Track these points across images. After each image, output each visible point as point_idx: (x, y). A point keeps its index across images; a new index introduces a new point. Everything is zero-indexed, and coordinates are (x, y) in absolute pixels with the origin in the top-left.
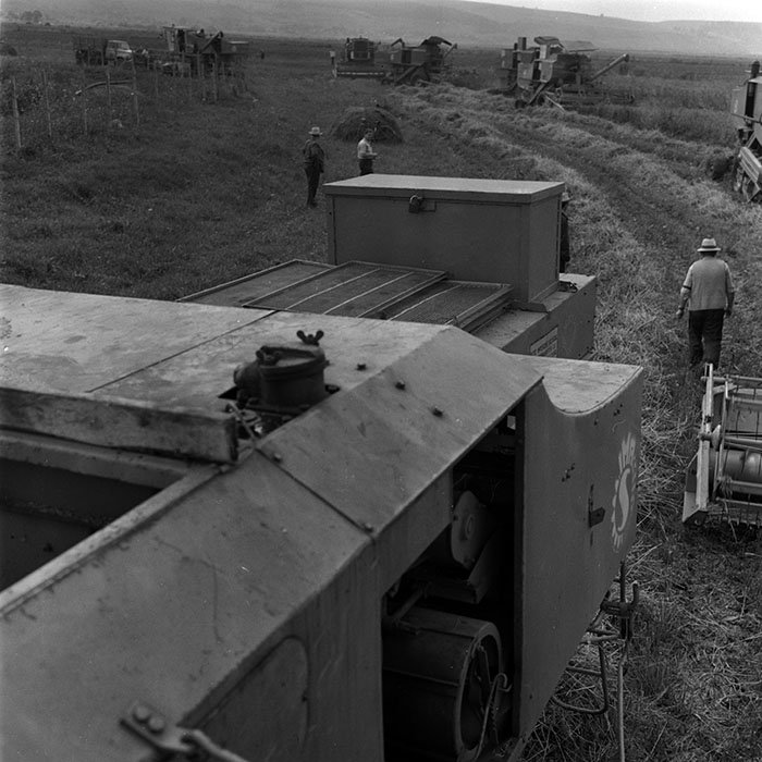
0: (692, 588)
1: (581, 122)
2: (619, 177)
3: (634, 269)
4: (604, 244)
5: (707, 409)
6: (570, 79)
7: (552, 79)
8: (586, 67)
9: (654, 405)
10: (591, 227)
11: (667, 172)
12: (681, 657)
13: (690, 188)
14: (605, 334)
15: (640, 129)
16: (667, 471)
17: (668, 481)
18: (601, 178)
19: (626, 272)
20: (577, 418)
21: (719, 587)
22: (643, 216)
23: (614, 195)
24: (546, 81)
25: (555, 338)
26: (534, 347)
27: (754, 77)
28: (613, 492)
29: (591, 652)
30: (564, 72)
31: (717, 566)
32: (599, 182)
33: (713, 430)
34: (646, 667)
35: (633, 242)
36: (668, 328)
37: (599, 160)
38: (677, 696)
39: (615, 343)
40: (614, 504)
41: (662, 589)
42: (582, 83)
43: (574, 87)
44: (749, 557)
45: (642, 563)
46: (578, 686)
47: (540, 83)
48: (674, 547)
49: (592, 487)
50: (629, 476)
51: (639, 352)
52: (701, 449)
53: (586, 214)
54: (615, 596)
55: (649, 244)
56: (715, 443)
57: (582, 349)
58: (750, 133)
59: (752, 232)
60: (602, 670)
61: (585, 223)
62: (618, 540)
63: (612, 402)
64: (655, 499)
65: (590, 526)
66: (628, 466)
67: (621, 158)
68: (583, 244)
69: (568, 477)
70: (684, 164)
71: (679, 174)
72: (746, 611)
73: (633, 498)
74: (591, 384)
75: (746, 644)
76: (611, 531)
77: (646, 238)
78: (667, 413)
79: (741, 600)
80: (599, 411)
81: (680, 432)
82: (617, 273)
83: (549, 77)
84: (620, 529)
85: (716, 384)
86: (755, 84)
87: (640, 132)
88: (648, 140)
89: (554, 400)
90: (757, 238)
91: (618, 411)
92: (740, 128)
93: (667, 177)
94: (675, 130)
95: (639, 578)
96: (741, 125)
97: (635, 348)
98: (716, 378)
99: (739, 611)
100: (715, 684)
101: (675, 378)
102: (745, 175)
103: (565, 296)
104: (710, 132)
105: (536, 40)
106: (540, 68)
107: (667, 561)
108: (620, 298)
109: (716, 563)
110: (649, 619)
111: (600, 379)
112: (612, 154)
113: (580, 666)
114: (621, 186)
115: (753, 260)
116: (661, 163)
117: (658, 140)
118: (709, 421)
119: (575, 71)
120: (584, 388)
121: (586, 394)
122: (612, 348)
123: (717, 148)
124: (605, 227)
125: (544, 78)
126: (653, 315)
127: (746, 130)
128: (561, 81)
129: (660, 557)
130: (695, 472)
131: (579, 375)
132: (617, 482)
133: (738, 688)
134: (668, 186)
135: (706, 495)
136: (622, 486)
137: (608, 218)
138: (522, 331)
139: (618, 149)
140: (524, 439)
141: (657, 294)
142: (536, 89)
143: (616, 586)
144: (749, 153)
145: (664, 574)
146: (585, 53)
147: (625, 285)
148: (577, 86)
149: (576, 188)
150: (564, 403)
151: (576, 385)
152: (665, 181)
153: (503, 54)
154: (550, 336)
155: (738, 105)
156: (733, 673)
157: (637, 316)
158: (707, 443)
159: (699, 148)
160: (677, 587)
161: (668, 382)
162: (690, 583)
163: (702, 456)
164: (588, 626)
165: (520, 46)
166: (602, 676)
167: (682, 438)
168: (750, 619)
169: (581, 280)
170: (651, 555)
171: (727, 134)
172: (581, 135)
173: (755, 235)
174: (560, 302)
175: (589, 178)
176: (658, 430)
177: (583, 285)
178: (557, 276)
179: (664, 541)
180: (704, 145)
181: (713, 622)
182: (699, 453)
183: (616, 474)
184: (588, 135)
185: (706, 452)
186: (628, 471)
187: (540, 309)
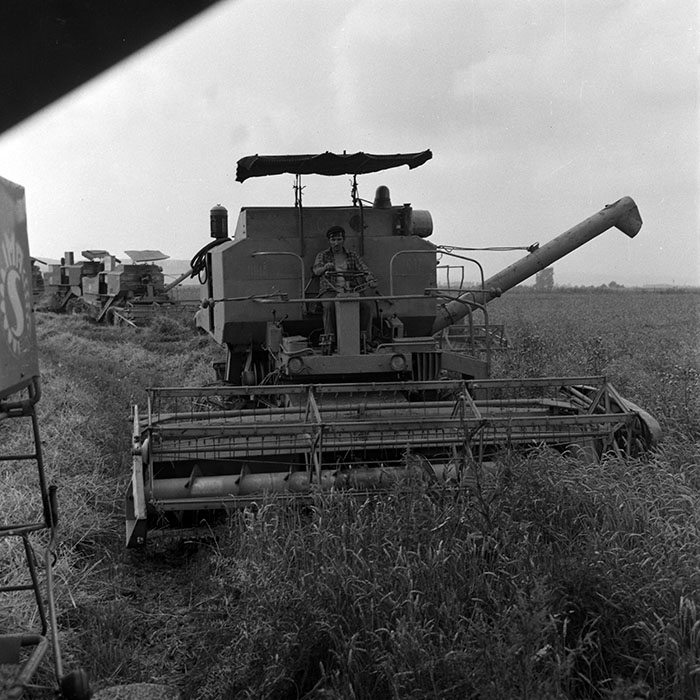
6: (142, 291)
7: (121, 292)
8: (158, 278)
24: (115, 295)
30: (134, 284)
42: (155, 295)
43: (146, 299)
47: (108, 298)
83: (117, 290)
105: (84, 254)
106: (106, 281)
119: (146, 282)
125: (112, 291)
128: (130, 294)
142: (104, 304)
148: (150, 297)
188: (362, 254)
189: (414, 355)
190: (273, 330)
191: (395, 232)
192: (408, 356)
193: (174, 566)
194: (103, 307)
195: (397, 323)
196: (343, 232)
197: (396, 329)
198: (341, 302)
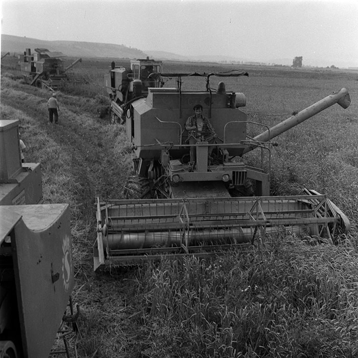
0: (102, 301)
3: (57, 156)
4: (41, 146)
5: (99, 218)
6: (54, 72)
7: (43, 72)
8: (61, 65)
9: (74, 219)
10: (33, 138)
11: (66, 110)
12: (101, 333)
13: (78, 117)
14: (47, 188)
16: (85, 249)
17: (85, 253)
18: (35, 114)
19: (53, 158)
20: (41, 233)
22: (58, 131)
23: (42, 122)
24: (40, 73)
25: (23, 195)
26: (14, 201)
27: (113, 69)
28: (62, 264)
29: (60, 342)
30: (50, 68)
31: (112, 288)
32: (35, 116)
33: (102, 227)
34: (86, 342)
35: (54, 143)
36: (76, 182)
37: (33, 106)
38: (102, 352)
39: (52, 192)
41: (89, 304)
42: (60, 74)
43: (56, 76)
44: (125, 281)
45: (78, 294)
47: (36, 74)
48: (92, 283)
49: (52, 264)
50: (68, 255)
52: (98, 236)
53: (31, 132)
54: (68, 312)
55: (62, 145)
56: (104, 233)
57: (37, 199)
58: (115, 96)
59: (108, 135)
60: (66, 349)
61: (30, 136)
62: (67, 286)
63: (56, 222)
64: (81, 263)
65: (53, 282)
66: (67, 251)
68: (30, 146)
69: (40, 261)
70: (74, 106)
71: (72, 111)
72: (127, 305)
74: (45, 215)
75: (129, 320)
76: (63, 283)
77: (61, 141)
78: (81, 222)
79: (124, 301)
80: (51, 227)
81: (88, 229)
82: (48, 159)
83: (41, 71)
84: (67, 281)
85: (101, 206)
86: (114, 72)
89: (28, 226)
90: (110, 138)
91: (60, 226)
92: (110, 93)
93: (66, 112)
94: (68, 91)
95: (78, 301)
97: (62, 194)
98: (101, 203)
99: (124, 306)
100: (118, 342)
101: (82, 205)
102: (115, 115)
103: (26, 174)
104: (83, 92)
106: (35, 66)
107: (90, 290)
108: (52, 171)
109: (111, 286)
110: (85, 319)
111: (49, 212)
112: (39, 103)
113: (55, 350)
115: (110, 148)
116: (63, 106)
118: (100, 223)
119: (56, 67)
120: (42, 218)
121: (43, 220)
122: (51, 195)
123: (88, 99)
124: (40, 138)
125: (38, 71)
126: (68, 177)
127: (113, 94)
128: (48, 73)
129: (86, 289)
130: (97, 247)
131: (38, 212)
132: (63, 259)
133: (128, 341)
134: (68, 117)
135: (103, 257)
136: (65, 261)
137: (41, 133)
138: (7, 194)
140: (16, 247)
141: (69, 167)
142: (34, 77)
143: (68, 308)
144: (116, 104)
145: (88, 297)
146: (59, 58)
147: (53, 164)
148: (58, 75)
149: (23, 120)
150: (33, 227)
151: (38, 217)
152: (66, 114)
153: (19, 57)
154: (21, 194)
155: (108, 83)
156: (125, 335)
157: (61, 178)
158: (101, 233)
159: (80, 99)
160: (96, 301)
161: (80, 208)
162: (101, 298)
163: (99, 239)
164: (58, 330)
165: (28, 52)
166: (67, 352)
167: (89, 232)
168: (130, 308)
169: (33, 166)
170: (82, 290)
171: (91, 93)
172: (23, 94)
174: (24, 177)
175: (29, 114)
176: (78, 230)
177: (34, 168)
178: (21, 165)
179: (87, 281)
180: (82, 97)
181: (113, 314)
182: (98, 238)
183: (62, 255)
184: (26, 94)
185: (101, 237)
186: (67, 253)
187: (15, 182)
188: (210, 117)
189: (234, 172)
190: (165, 156)
191: (227, 107)
192: (231, 175)
194: (33, 78)
195: (226, 152)
196: (202, 107)
197: (225, 156)
198: (199, 146)
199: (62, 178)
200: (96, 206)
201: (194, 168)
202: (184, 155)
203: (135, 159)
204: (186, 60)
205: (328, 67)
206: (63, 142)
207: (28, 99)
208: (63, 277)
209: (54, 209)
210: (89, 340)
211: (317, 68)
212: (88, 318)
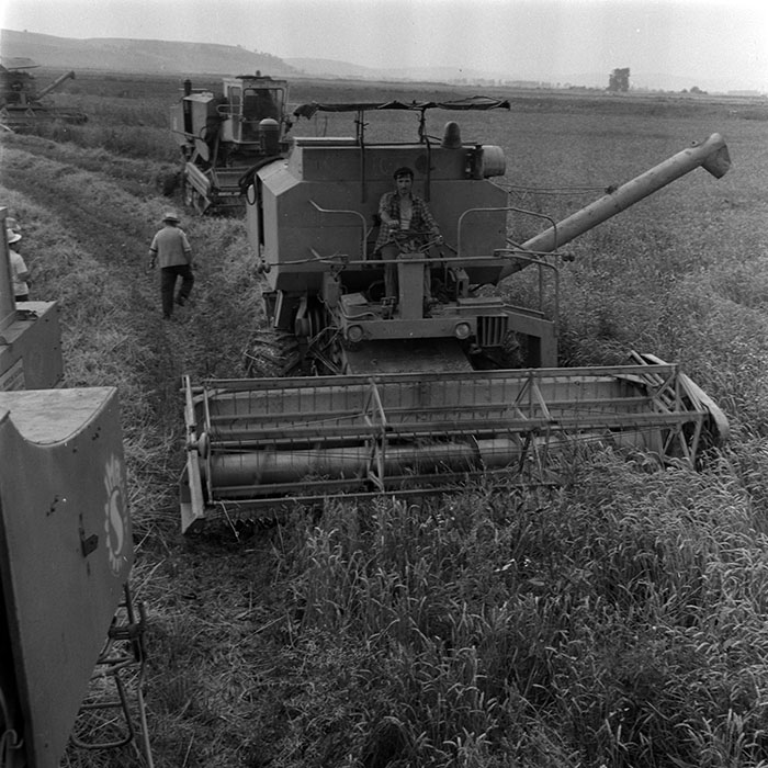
0: (201, 596)
1: (21, 142)
2: (68, 197)
3: (99, 290)
4: (63, 267)
5: (190, 420)
9: (138, 424)
10: (47, 251)
11: (117, 191)
12: (200, 665)
13: (143, 205)
14: (78, 359)
15: (84, 148)
16: (161, 487)
17: (162, 496)
18: (50, 200)
19: (91, 294)
20: (54, 449)
21: (226, 588)
22: (101, 237)
23: (67, 217)
25: (21, 370)
27: (188, 94)
28: (104, 517)
29: (107, 683)
31: (221, 568)
32: (49, 203)
33: (198, 439)
34: (167, 684)
35: (93, 262)
36: (141, 345)
37: (46, 181)
38: (201, 704)
39: (89, 368)
40: (107, 529)
41: (172, 603)
44: (250, 553)
45: (149, 583)
46: (101, 722)
48: (178, 560)
49: (81, 516)
50: (119, 498)
51: (115, 372)
52: (190, 458)
53: (40, 238)
55: (110, 264)
56: (202, 451)
57: (52, 377)
58: (193, 149)
59: (209, 244)
60: (122, 699)
61: (40, 247)
62: (116, 564)
63: (89, 427)
64: (153, 517)
65: (85, 555)
66: (116, 488)
67: (69, 178)
68: (41, 269)
69: (53, 510)
70: (134, 181)
71: (131, 192)
72: (254, 605)
73: (126, 519)
74: (65, 412)
75: (257, 636)
76: (108, 556)
77: (107, 257)
78: (152, 430)
79: (247, 596)
81: (168, 445)
82: (81, 296)
84: (117, 553)
85: (195, 394)
86: (189, 102)
87: (84, 151)
88: (94, 159)
90: (214, 250)
91: (97, 436)
92: (182, 144)
93: (118, 195)
94: (120, 148)
95: (148, 598)
96: (183, 142)
97: (111, 370)
98: (194, 388)
99: (247, 606)
100: (235, 683)
101: (155, 394)
102: (194, 190)
103: (26, 325)
104: (154, 149)
107: (173, 574)
108: (88, 321)
109: (220, 565)
110: (163, 636)
111: (73, 405)
112: (58, 174)
113: (99, 702)
114: (73, 207)
115: (213, 271)
116: (110, 181)
117: (104, 159)
118: (193, 431)
120: (57, 417)
121: (61, 422)
122: (87, 373)
123: (165, 164)
124: (62, 250)
126: (124, 334)
127: (188, 146)
129: (167, 572)
130: (187, 483)
131: (51, 405)
132: (107, 506)
133: (256, 680)
134: (122, 204)
135: (202, 502)
136: (112, 509)
137: (64, 241)
139: (64, 169)
141: (126, 313)
143: (125, 612)
144: (195, 168)
145: (170, 588)
147: (91, 307)
149: (25, 211)
150: (38, 435)
151: (48, 415)
152: (117, 199)
154: (15, 369)
155: (177, 122)
156: (250, 666)
157: (108, 337)
158: (195, 452)
159: (146, 165)
160: (187, 598)
161: (149, 399)
162: (199, 591)
163: (192, 466)
164: (98, 658)
166: (123, 704)
167: (171, 452)
168: (259, 611)
169: (40, 307)
170: (156, 573)
171: (171, 151)
172: (21, 156)
173: (211, 247)
174: (21, 332)
175: (36, 200)
176: (146, 447)
177: (43, 311)
178: (13, 306)
179: (168, 556)
180: (150, 161)
181: (226, 623)
182: (189, 464)
183: (105, 498)
184: (29, 156)
185: (196, 461)
186: (116, 493)
189: (480, 319)
190: (331, 284)
191: (465, 176)
192: (474, 324)
193: (229, 550)
195: (462, 276)
197: (461, 284)
198: (405, 263)
199: (111, 338)
200: (184, 395)
201: (395, 311)
202: (372, 283)
203: (268, 294)
204: (377, 77)
205: (685, 91)
206: (112, 258)
207: (34, 168)
208: (108, 544)
209: (85, 398)
210: (172, 680)
211: (662, 92)
212: (169, 634)
